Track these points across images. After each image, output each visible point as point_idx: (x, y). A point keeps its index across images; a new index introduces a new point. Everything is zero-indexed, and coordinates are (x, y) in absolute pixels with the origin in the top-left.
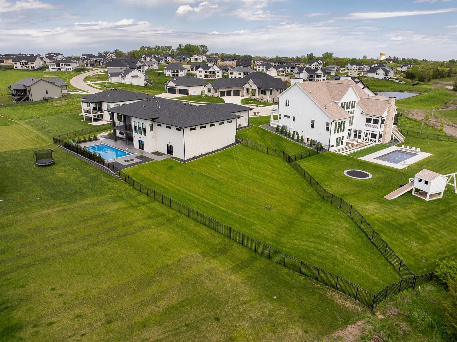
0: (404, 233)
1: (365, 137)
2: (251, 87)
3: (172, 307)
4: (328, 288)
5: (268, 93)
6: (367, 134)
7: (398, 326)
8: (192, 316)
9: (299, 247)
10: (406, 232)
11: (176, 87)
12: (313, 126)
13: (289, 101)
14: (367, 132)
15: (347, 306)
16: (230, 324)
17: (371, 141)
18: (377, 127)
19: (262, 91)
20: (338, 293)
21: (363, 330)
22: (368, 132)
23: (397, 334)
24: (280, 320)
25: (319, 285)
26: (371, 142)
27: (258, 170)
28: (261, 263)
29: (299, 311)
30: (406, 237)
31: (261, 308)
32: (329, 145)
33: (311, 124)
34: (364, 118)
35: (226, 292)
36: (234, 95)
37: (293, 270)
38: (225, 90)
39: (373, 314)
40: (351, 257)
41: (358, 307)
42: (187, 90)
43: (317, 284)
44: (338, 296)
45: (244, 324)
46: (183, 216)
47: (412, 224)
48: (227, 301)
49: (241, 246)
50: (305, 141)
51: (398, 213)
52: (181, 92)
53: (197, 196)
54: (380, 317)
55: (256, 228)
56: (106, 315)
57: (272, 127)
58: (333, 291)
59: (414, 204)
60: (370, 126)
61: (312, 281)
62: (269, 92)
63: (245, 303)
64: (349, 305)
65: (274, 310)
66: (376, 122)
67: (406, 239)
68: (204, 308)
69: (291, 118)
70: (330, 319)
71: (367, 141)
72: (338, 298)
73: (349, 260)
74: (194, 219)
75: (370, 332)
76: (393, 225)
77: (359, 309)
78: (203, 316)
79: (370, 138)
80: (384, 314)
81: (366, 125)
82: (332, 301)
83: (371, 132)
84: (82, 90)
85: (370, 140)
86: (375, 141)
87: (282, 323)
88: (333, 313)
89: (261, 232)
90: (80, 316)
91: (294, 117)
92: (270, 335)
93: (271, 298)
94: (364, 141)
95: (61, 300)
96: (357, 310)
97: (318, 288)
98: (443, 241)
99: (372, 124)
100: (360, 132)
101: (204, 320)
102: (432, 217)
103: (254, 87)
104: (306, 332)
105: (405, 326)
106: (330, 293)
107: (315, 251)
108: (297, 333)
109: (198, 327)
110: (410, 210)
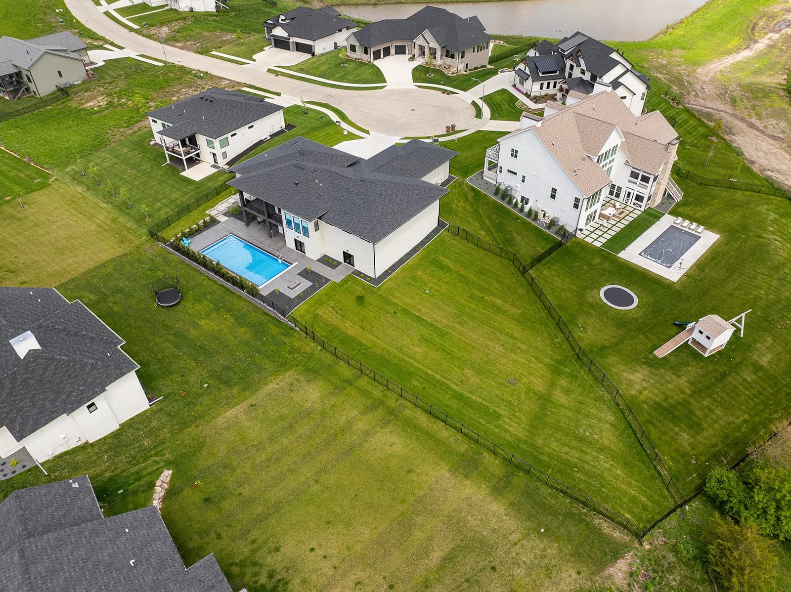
0: (675, 419)
1: (626, 198)
2: (428, 43)
3: (445, 559)
4: (595, 515)
5: (457, 55)
6: (629, 194)
7: (664, 557)
8: (468, 568)
9: (559, 454)
10: (677, 418)
11: (289, 39)
12: (553, 197)
13: (516, 152)
14: (630, 190)
15: (615, 535)
16: (507, 574)
17: (634, 204)
18: (646, 188)
19: (448, 52)
20: (606, 521)
21: (630, 565)
22: (632, 192)
23: (663, 566)
24: (554, 562)
25: (585, 511)
26: (633, 206)
27: (483, 294)
28: (520, 480)
29: (569, 547)
30: (677, 426)
31: (532, 548)
32: (577, 229)
33: (551, 192)
34: (629, 170)
35: (494, 530)
36: (396, 53)
37: (557, 489)
38: (381, 47)
39: (641, 545)
40: (619, 472)
41: (626, 537)
42: (311, 46)
43: (583, 509)
44: (606, 524)
45: (520, 572)
46: (409, 403)
47: (685, 403)
48: (497, 543)
49: (493, 456)
50: (540, 216)
51: (670, 386)
52: (300, 48)
53: (415, 363)
54: (648, 547)
55: (505, 422)
56: (385, 578)
57: (487, 183)
58: (600, 518)
59: (689, 365)
60: (635, 183)
61: (578, 505)
62: (461, 54)
63: (515, 544)
64: (617, 534)
65: (544, 550)
66: (645, 179)
67: (677, 429)
68: (478, 555)
69: (519, 177)
70: (599, 555)
71: (629, 204)
72: (606, 527)
73: (616, 477)
74: (424, 410)
75: (638, 568)
76: (663, 407)
77: (627, 539)
78: (479, 567)
79: (634, 201)
80: (651, 544)
81: (630, 181)
82: (600, 529)
83: (636, 193)
84: (107, 38)
85: (632, 203)
86: (640, 206)
87: (555, 566)
88: (602, 545)
89: (512, 430)
90: (358, 583)
91: (524, 177)
92: (547, 582)
93: (539, 532)
94: (624, 202)
95: (328, 563)
96: (625, 540)
97: (585, 514)
98: (716, 426)
99: (639, 181)
100: (620, 189)
101: (481, 571)
102: (708, 388)
103: (434, 44)
104: (579, 573)
105: (671, 557)
106: (598, 521)
107: (579, 464)
108: (570, 576)
109: (478, 581)
110: (684, 378)
